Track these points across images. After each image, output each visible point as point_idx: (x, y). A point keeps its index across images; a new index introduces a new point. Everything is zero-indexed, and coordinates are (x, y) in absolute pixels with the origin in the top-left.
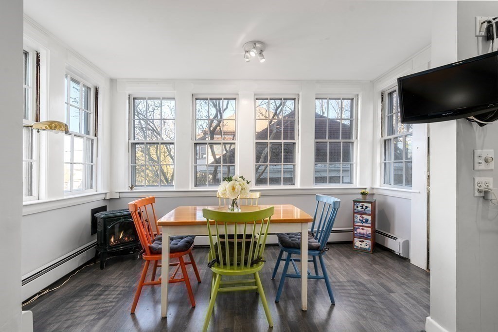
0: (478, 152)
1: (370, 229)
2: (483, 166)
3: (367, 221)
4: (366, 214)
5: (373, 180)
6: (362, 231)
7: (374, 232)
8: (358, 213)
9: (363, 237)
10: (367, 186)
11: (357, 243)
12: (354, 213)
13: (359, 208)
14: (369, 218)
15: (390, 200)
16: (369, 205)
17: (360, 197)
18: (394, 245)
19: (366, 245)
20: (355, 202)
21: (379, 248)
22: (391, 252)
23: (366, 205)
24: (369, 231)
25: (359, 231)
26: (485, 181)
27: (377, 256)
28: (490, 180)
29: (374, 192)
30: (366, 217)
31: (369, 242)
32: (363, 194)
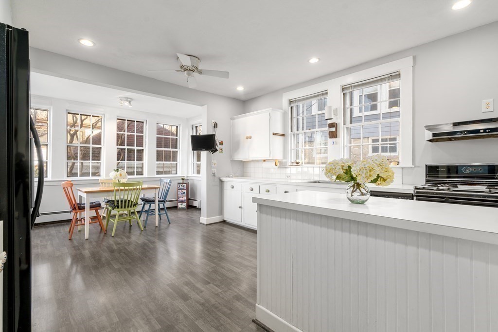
0: (212, 161)
1: (185, 197)
2: (213, 166)
3: (184, 193)
4: (183, 189)
5: (188, 173)
6: (182, 199)
7: (188, 199)
8: (180, 189)
9: (182, 202)
10: (185, 175)
11: (180, 206)
12: (178, 190)
13: (181, 187)
14: (185, 191)
15: (195, 182)
16: (185, 185)
17: (181, 181)
18: (196, 204)
19: (184, 205)
20: (178, 183)
21: (190, 207)
22: (195, 207)
23: (184, 185)
24: (185, 198)
25: (180, 199)
26: (214, 170)
27: (189, 210)
28: (215, 170)
29: (189, 178)
30: (184, 191)
31: (185, 204)
32: (183, 179)
